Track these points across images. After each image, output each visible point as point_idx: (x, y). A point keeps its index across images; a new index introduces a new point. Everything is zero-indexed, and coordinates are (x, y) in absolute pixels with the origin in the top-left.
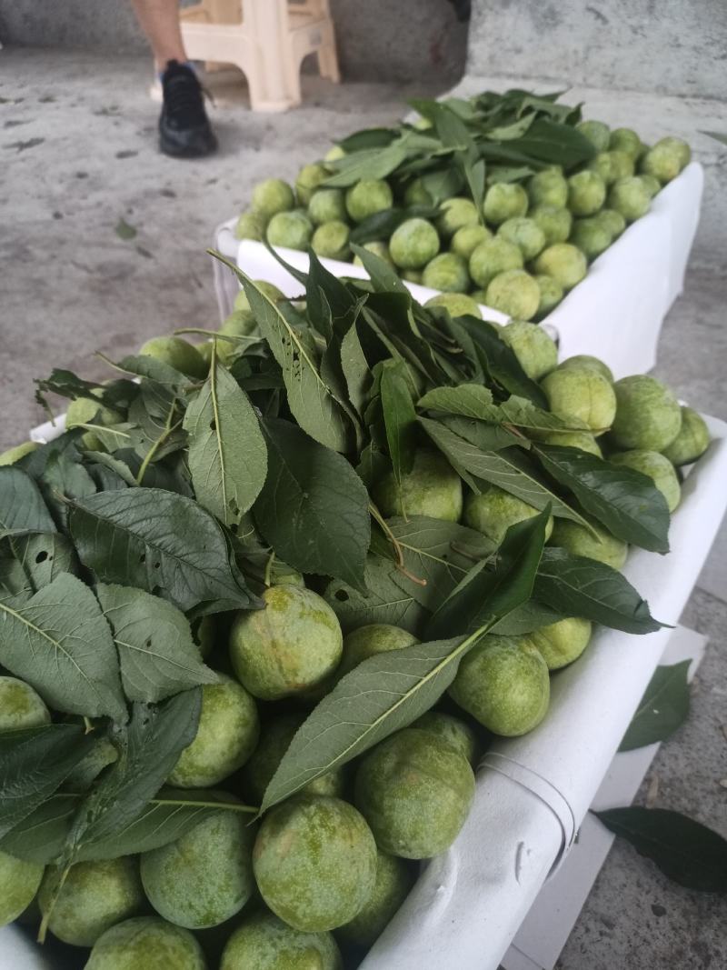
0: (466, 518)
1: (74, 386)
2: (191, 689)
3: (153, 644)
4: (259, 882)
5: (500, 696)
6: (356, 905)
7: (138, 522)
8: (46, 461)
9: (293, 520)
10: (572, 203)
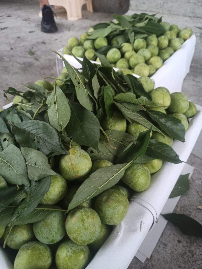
0: (127, 131)
1: (15, 92)
2: (48, 176)
3: (37, 164)
4: (67, 231)
5: (136, 180)
6: (95, 237)
7: (32, 130)
8: (6, 113)
9: (78, 130)
10: (159, 45)
